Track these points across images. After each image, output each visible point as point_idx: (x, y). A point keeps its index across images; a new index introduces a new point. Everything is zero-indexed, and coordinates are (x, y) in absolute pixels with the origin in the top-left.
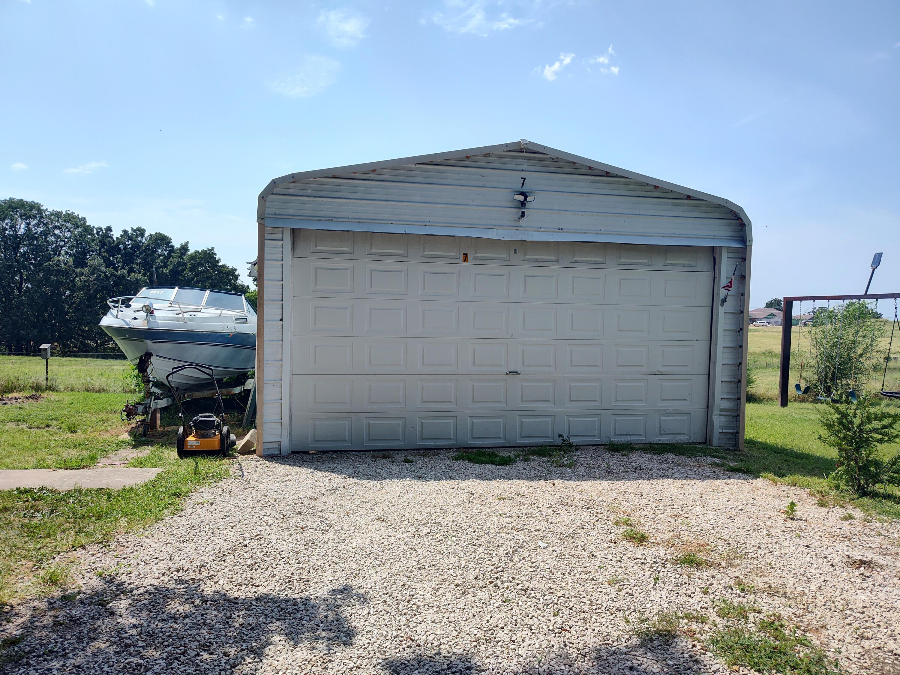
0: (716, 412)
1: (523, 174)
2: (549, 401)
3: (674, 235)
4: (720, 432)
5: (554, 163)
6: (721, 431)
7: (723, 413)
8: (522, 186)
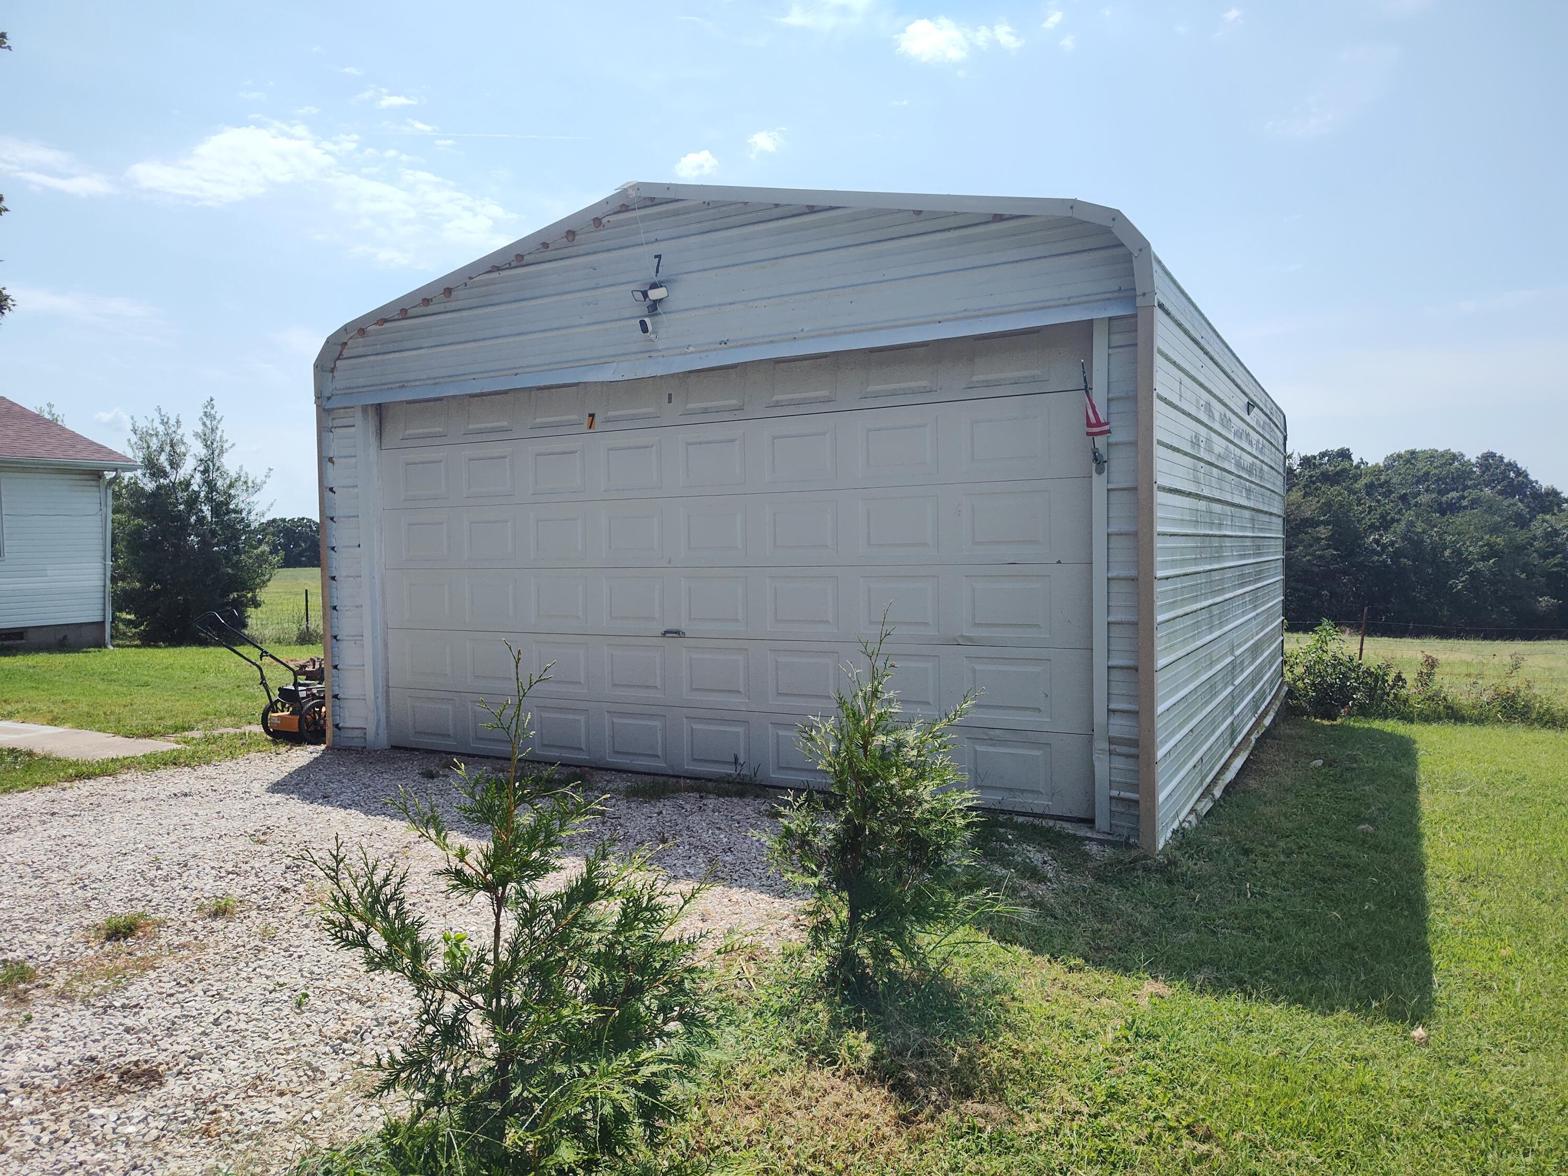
0: (1101, 744)
1: (657, 248)
2: (739, 692)
3: (966, 313)
4: (1111, 798)
5: (711, 211)
6: (1115, 793)
7: (1119, 749)
8: (657, 272)
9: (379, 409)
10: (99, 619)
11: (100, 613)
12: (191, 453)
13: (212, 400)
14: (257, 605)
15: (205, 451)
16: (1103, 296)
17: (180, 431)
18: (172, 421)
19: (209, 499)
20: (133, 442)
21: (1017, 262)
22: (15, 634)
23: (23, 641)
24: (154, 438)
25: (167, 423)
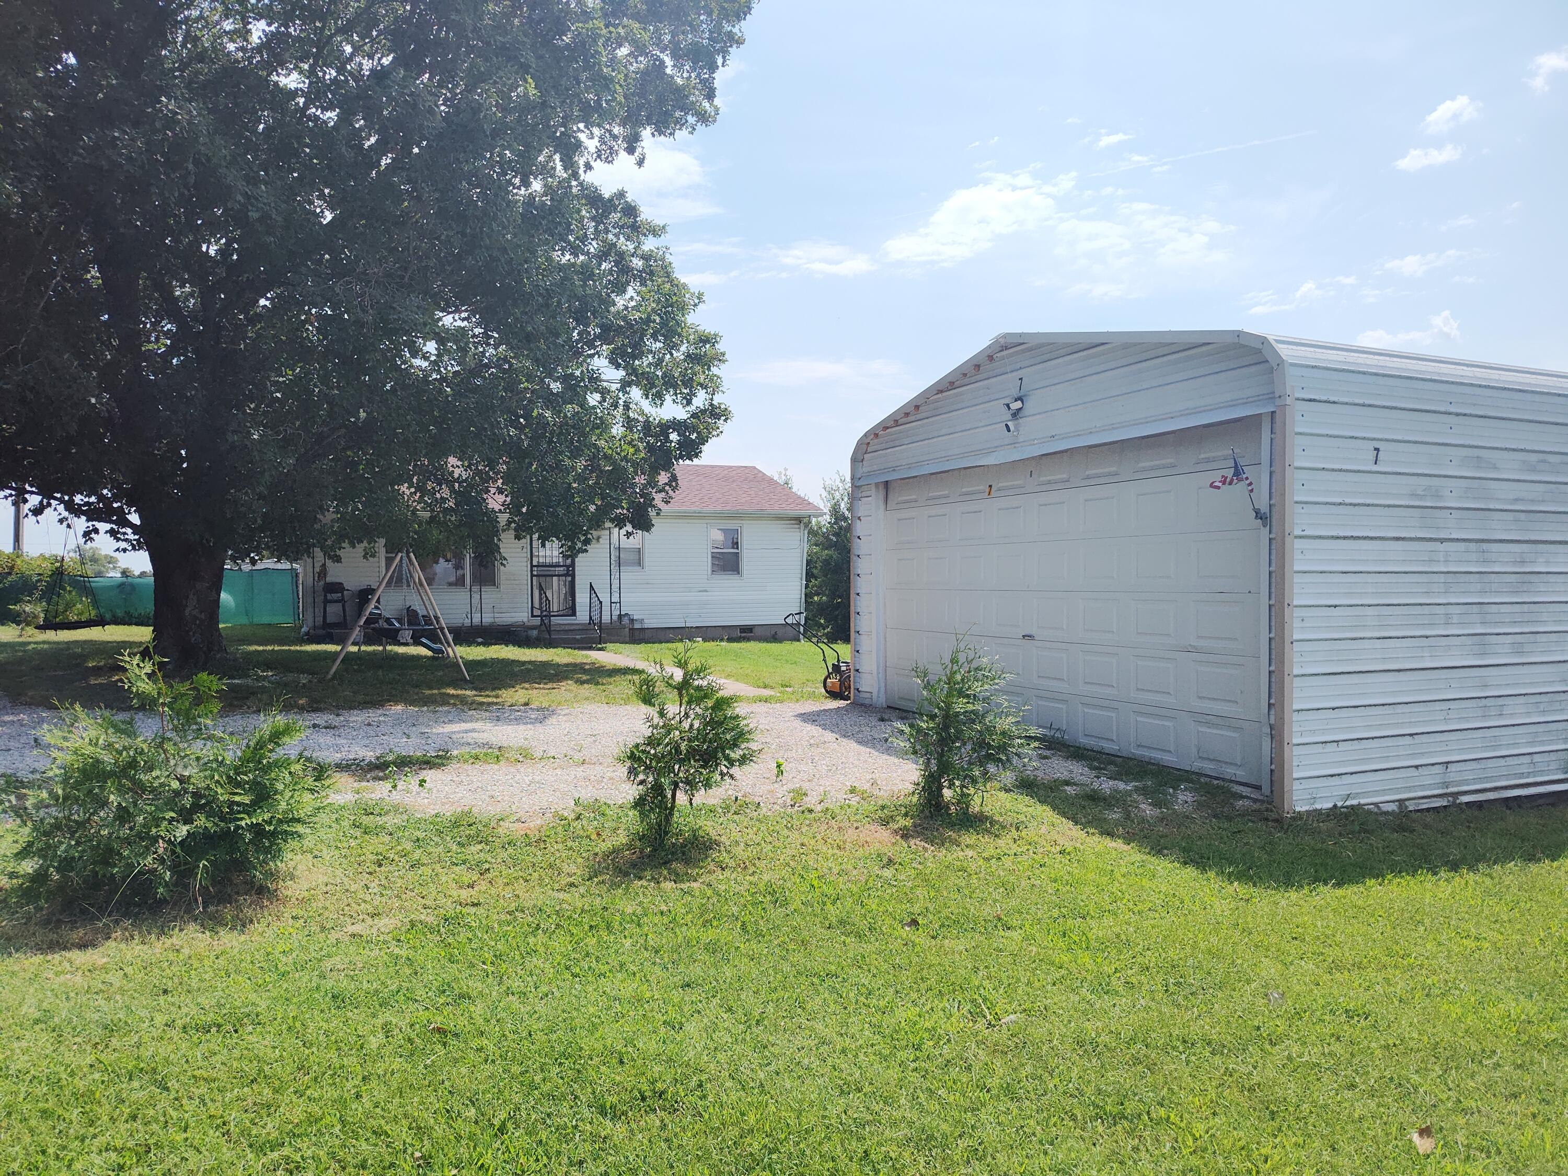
0: (1266, 729)
1: (1020, 374)
2: (1063, 679)
3: (1188, 411)
4: (1271, 770)
6: (1273, 767)
8: (1020, 389)
9: (886, 484)
16: (1267, 396)
20: (823, 496)
21: (1217, 373)
22: (748, 629)
23: (752, 634)
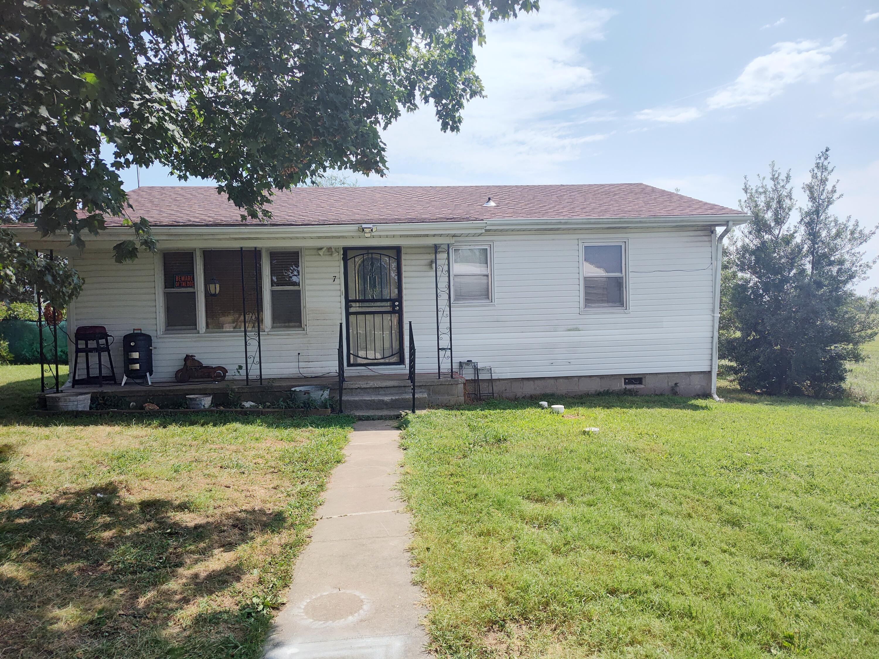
10: (707, 369)
11: (708, 363)
12: (797, 206)
13: (827, 151)
14: (857, 358)
15: (810, 204)
17: (788, 187)
18: (783, 177)
19: (812, 251)
22: (635, 379)
23: (642, 386)
24: (763, 196)
25: (777, 178)
